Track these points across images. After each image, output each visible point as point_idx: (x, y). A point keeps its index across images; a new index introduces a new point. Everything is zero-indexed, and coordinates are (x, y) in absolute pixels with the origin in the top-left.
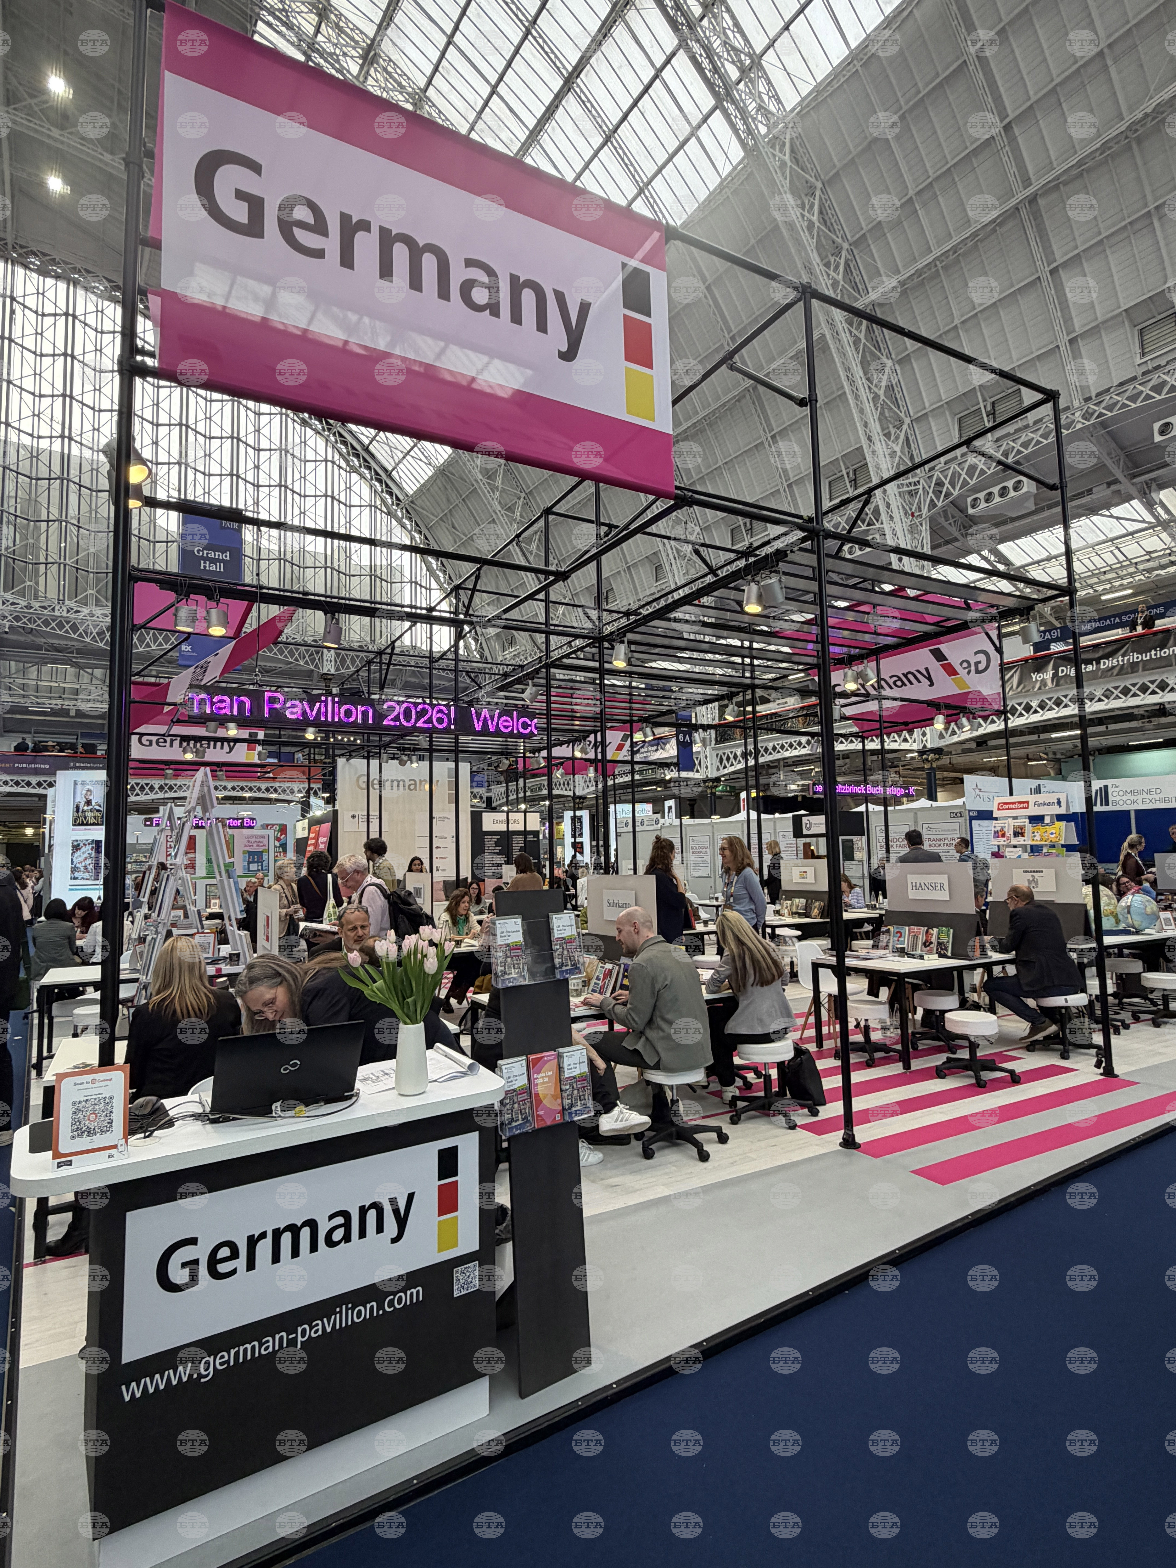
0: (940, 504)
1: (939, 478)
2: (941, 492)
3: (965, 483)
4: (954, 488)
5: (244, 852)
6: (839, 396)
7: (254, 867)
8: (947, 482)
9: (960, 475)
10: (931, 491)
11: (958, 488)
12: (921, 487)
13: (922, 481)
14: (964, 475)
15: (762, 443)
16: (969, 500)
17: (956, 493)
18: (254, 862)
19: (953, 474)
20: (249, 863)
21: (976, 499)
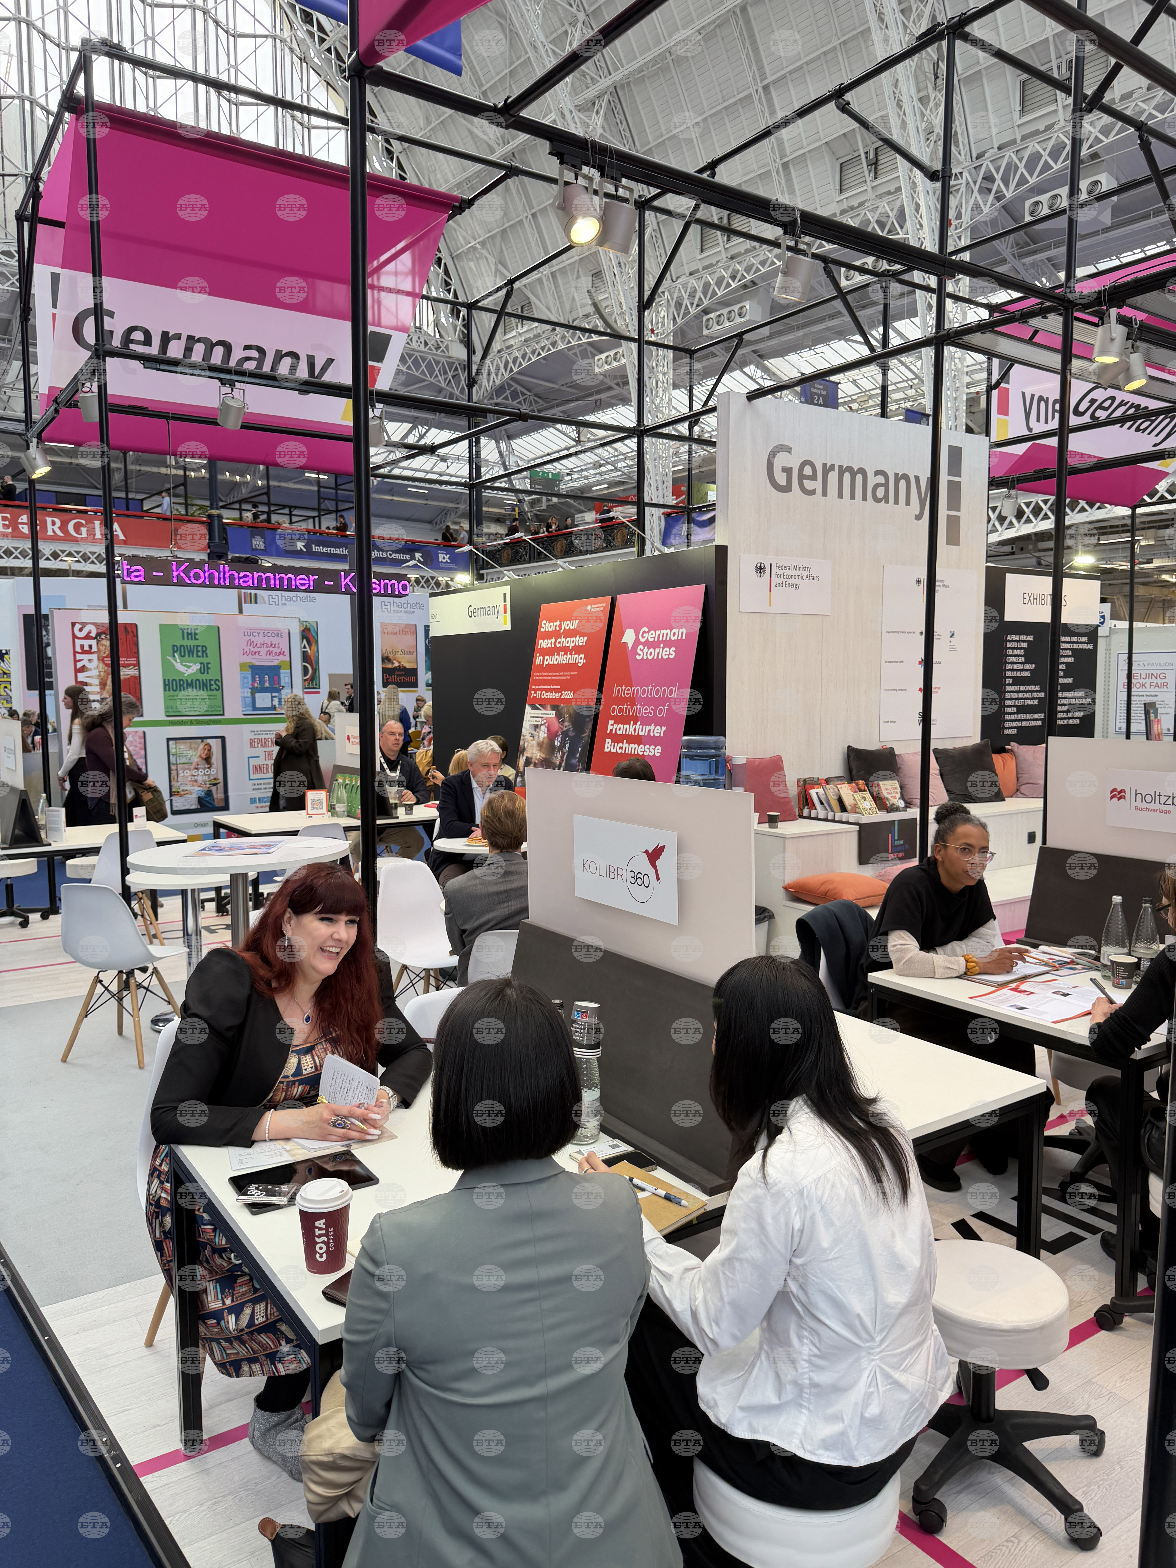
0: (986, 210)
1: (988, 170)
2: (990, 190)
3: (1023, 181)
4: (1007, 185)
5: (242, 666)
6: (862, 32)
7: (263, 700)
8: (998, 177)
9: (1017, 168)
10: (976, 189)
11: (1012, 186)
12: (963, 181)
13: (965, 174)
14: (1022, 169)
15: (750, 95)
16: (1028, 203)
17: (1009, 194)
18: (263, 690)
19: (1009, 165)
20: (254, 691)
21: (1037, 203)
